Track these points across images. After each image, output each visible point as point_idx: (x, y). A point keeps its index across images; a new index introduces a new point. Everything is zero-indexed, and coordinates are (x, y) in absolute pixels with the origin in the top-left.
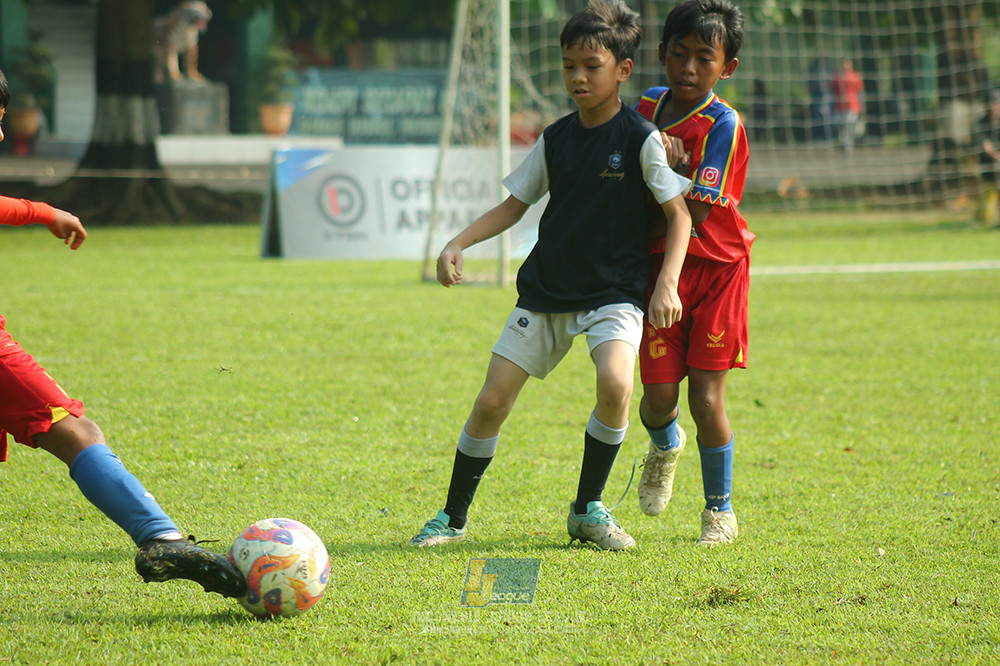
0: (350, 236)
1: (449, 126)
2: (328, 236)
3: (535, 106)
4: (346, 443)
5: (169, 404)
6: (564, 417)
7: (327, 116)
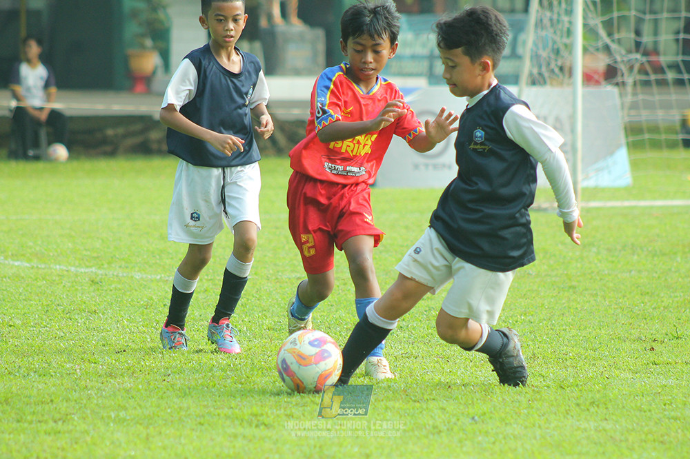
0: (435, 167)
1: (527, 67)
2: (416, 167)
3: (607, 48)
4: (438, 356)
5: (276, 319)
6: (635, 333)
7: (414, 57)
